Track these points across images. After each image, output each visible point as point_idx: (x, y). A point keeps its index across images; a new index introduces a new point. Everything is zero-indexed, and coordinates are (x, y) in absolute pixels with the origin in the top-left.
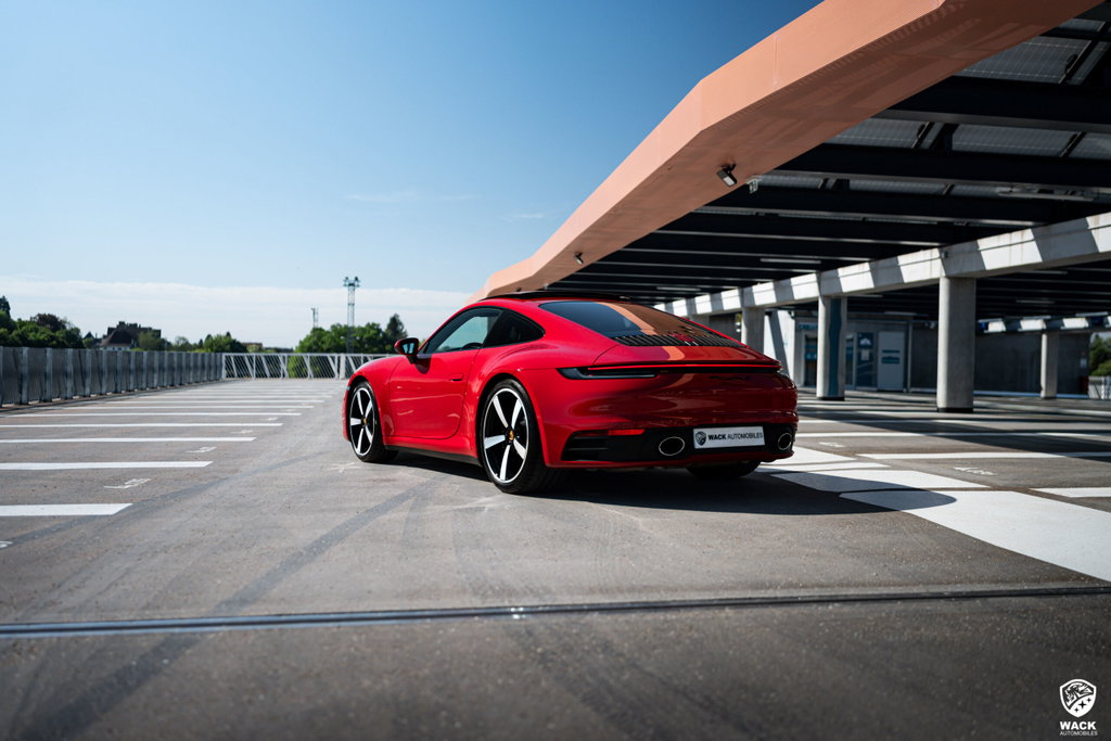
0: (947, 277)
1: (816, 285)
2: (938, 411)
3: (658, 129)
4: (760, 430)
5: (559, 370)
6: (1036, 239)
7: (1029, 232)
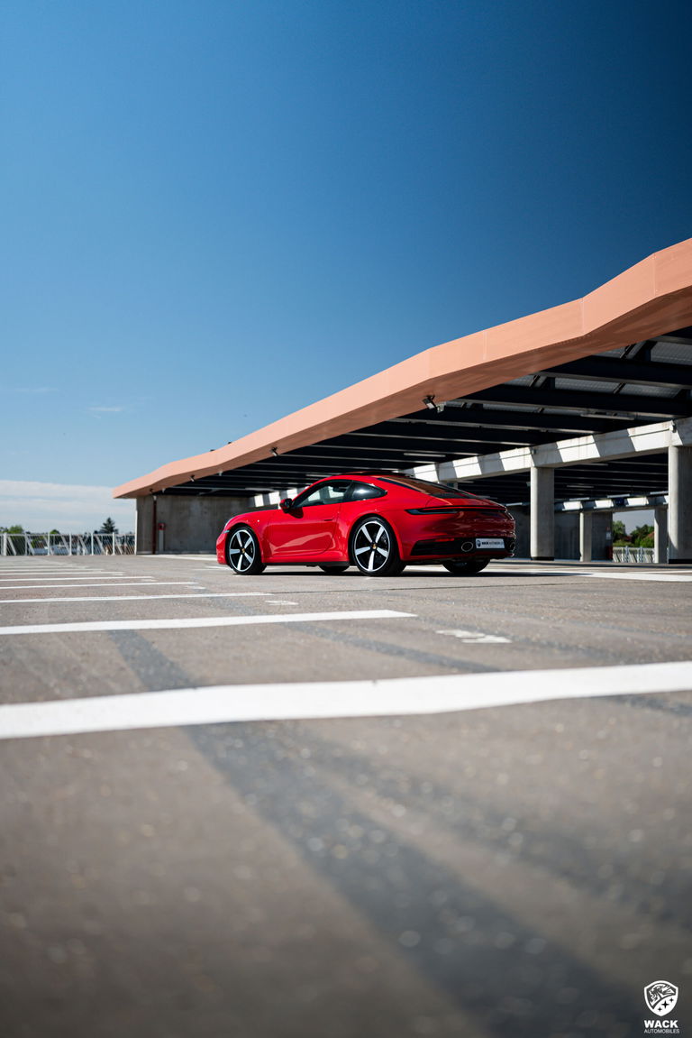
0: (536, 467)
1: (435, 472)
2: (531, 559)
3: (387, 371)
4: (502, 540)
5: (407, 510)
6: (596, 442)
7: (591, 437)
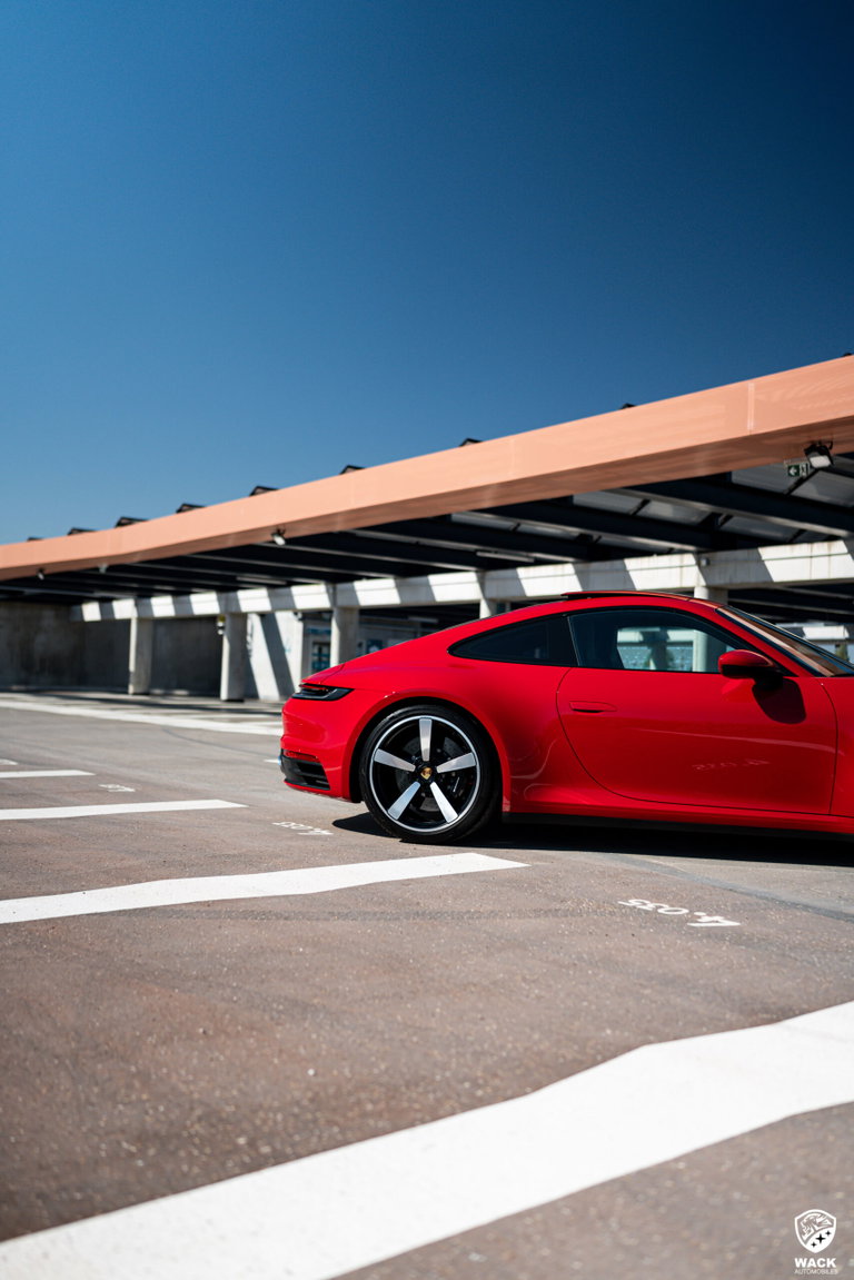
0: (706, 585)
1: (476, 587)
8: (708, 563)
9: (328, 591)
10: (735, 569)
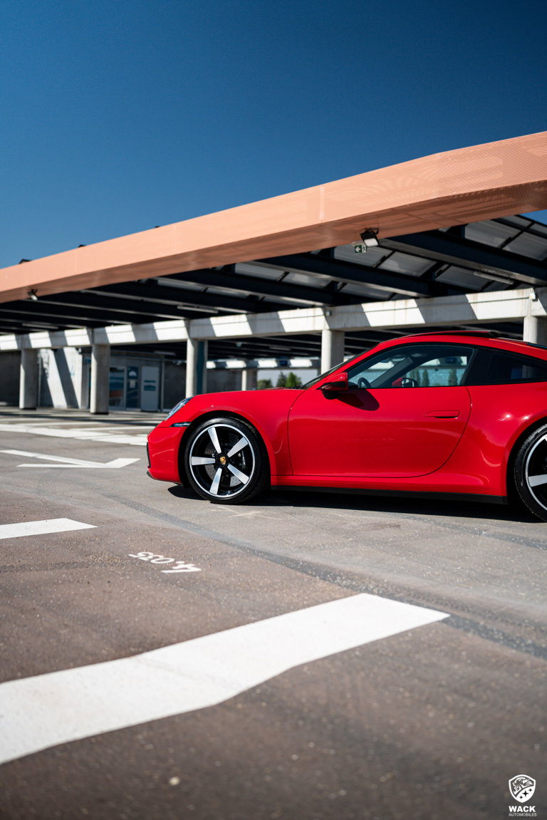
0: (331, 330)
6: (419, 306)
7: (413, 301)
8: (331, 314)
9: (88, 334)
10: (348, 318)
